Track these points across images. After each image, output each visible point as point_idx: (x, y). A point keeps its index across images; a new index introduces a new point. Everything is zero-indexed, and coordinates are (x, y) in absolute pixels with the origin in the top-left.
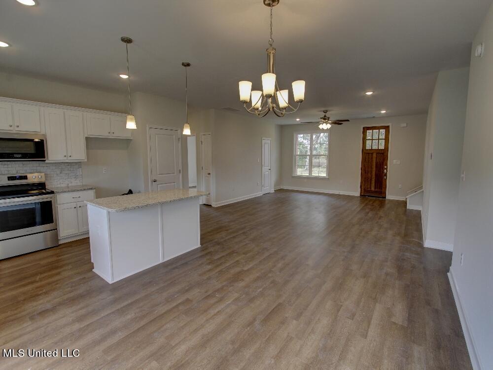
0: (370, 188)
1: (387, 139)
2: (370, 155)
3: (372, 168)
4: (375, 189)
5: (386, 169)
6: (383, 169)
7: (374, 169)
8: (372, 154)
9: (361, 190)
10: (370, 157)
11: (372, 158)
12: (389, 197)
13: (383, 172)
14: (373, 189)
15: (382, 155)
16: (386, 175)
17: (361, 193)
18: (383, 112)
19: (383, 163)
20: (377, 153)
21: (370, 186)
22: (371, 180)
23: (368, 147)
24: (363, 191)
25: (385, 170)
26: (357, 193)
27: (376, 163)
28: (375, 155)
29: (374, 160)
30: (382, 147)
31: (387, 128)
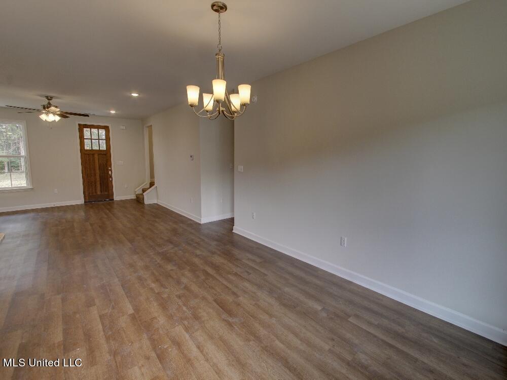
0: (96, 192)
1: (108, 139)
2: (91, 156)
3: (95, 170)
4: (101, 192)
5: (111, 170)
6: (108, 170)
7: (98, 171)
8: (93, 155)
9: (85, 197)
10: (91, 159)
11: (94, 160)
12: (117, 197)
13: (108, 173)
14: (99, 193)
15: (105, 155)
16: (111, 177)
17: (85, 199)
18: (113, 112)
19: (106, 164)
20: (98, 155)
21: (95, 190)
22: (95, 183)
23: (87, 147)
24: (87, 198)
25: (110, 172)
26: (81, 201)
27: (99, 164)
28: (96, 156)
29: (97, 161)
30: (104, 147)
31: (106, 128)
